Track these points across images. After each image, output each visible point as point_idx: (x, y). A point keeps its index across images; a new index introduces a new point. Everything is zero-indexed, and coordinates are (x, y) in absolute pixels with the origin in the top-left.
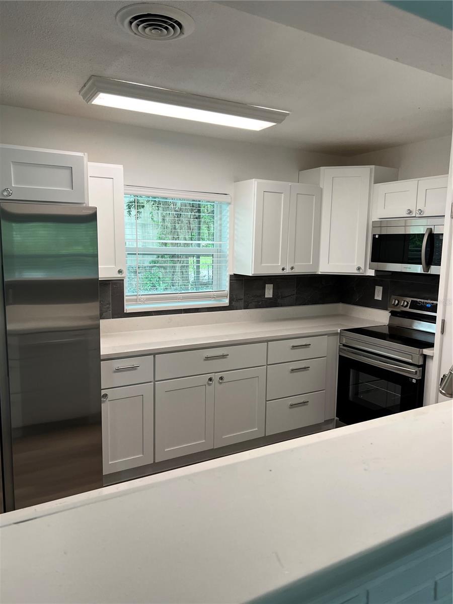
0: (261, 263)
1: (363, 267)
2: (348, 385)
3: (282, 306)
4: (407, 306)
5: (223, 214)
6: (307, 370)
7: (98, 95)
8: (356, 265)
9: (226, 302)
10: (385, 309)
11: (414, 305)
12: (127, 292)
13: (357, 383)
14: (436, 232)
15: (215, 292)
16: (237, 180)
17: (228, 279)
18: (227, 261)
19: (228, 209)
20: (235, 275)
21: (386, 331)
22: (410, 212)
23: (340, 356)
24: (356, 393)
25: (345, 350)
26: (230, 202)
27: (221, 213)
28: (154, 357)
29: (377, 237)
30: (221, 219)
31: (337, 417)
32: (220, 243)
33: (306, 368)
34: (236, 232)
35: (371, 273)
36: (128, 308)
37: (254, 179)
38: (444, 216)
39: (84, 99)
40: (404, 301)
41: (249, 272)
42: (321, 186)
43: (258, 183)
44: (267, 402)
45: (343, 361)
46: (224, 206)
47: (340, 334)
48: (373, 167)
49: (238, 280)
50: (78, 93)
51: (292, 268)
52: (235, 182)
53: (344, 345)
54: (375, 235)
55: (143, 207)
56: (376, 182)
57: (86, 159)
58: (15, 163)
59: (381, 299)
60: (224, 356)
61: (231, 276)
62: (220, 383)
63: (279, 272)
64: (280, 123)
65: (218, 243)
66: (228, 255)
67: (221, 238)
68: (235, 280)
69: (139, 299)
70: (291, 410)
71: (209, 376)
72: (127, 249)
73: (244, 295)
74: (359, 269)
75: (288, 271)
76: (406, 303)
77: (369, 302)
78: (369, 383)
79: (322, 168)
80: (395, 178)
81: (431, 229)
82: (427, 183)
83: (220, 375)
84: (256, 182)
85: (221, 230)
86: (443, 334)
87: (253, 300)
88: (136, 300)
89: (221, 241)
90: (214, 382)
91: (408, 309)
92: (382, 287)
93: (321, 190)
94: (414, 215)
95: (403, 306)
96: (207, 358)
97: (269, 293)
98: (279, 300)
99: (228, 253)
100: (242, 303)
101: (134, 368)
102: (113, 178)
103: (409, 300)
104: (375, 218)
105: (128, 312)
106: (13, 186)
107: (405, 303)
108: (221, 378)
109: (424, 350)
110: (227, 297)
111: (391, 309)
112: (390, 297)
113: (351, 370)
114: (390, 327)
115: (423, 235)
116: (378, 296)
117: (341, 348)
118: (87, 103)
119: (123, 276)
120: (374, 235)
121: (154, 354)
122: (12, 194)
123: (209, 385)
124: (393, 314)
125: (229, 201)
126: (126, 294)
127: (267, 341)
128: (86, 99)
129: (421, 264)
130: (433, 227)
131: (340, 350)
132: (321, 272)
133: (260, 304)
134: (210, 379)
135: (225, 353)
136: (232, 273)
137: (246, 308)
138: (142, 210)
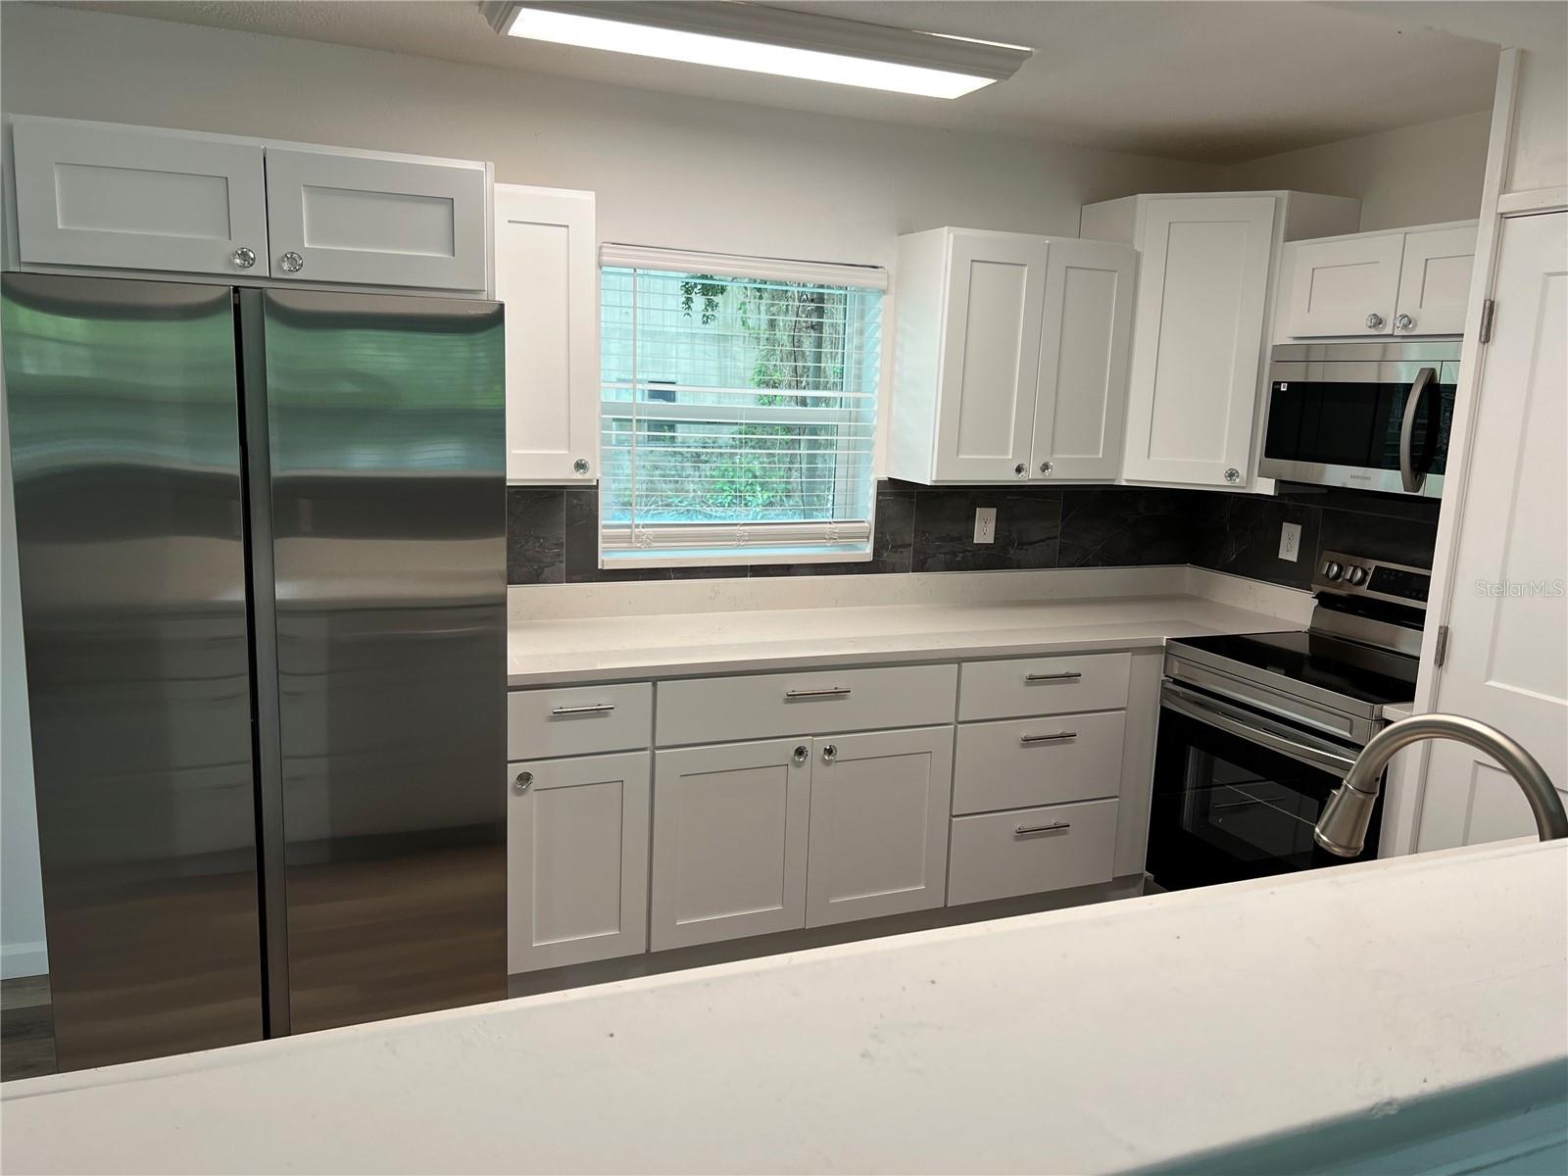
0: (958, 455)
1: (1243, 471)
2: (1182, 788)
3: (1019, 567)
4: (1361, 582)
5: (866, 320)
6: (1066, 743)
7: (518, 13)
8: (1224, 463)
9: (865, 551)
10: (1305, 586)
11: (1381, 580)
12: (606, 517)
13: (1205, 785)
14: (1444, 380)
15: (834, 525)
16: (906, 228)
17: (872, 492)
18: (870, 445)
19: (880, 305)
20: (893, 483)
21: (1303, 647)
22: (1378, 321)
23: (1163, 709)
24: (1204, 811)
25: (1176, 694)
26: (885, 288)
27: (862, 317)
28: (655, 685)
29: (1284, 388)
30: (861, 332)
31: (1147, 870)
32: (858, 395)
33: (1066, 738)
34: (897, 368)
35: (1266, 487)
36: (607, 559)
37: (946, 228)
38: (1462, 335)
39: (490, 24)
40: (1355, 568)
41: (925, 474)
42: (1138, 247)
43: (955, 237)
44: (954, 819)
45: (1170, 724)
46: (871, 298)
47: (1167, 651)
48: (1284, 194)
49: (897, 494)
50: (477, 8)
51: (1045, 467)
52: (900, 234)
53: (1176, 682)
54: (1279, 383)
55: (723, 290)
56: (1290, 237)
57: (488, 179)
58: (311, 188)
59: (1295, 560)
60: (838, 694)
61: (879, 482)
62: (827, 763)
63: (1006, 476)
64: (1007, 78)
65: (852, 395)
66: (875, 427)
67: (859, 384)
68: (891, 494)
69: (637, 537)
70: (1020, 843)
71: (797, 742)
72: (607, 408)
73: (916, 536)
74: (1231, 474)
75: (1032, 476)
76: (1359, 574)
77: (1263, 566)
78: (1236, 786)
79: (1142, 198)
80: (1348, 224)
81: (1433, 371)
82: (1426, 240)
83: (827, 741)
84: (951, 235)
85: (860, 362)
86: (1441, 665)
87: (939, 547)
88: (628, 538)
89: (859, 390)
90: (809, 758)
91: (1364, 591)
92: (1299, 528)
93: (1137, 257)
94: (1388, 331)
95: (1350, 580)
96: (793, 698)
97: (984, 529)
98: (1012, 552)
99: (875, 422)
100: (908, 556)
101: (600, 712)
102: (567, 226)
103: (1372, 564)
104: (1282, 336)
105: (606, 568)
106: (306, 245)
107: (1357, 576)
108: (829, 751)
109: (1385, 707)
110: (868, 538)
111: (1318, 588)
112: (1321, 553)
113: (1192, 749)
114: (1314, 636)
115: (1408, 387)
116: (1289, 551)
117: (1166, 688)
118: (498, 32)
119: (587, 476)
120: (1277, 384)
121: (655, 678)
122: (302, 265)
123: (798, 765)
124: (1325, 601)
125: (883, 284)
126: (604, 522)
127: (960, 659)
128: (494, 24)
129: (1399, 469)
130: (1437, 366)
131: (1165, 692)
132: (1127, 481)
133: (959, 559)
134: (800, 752)
135: (842, 687)
136: (884, 477)
137: (920, 567)
138: (716, 299)
